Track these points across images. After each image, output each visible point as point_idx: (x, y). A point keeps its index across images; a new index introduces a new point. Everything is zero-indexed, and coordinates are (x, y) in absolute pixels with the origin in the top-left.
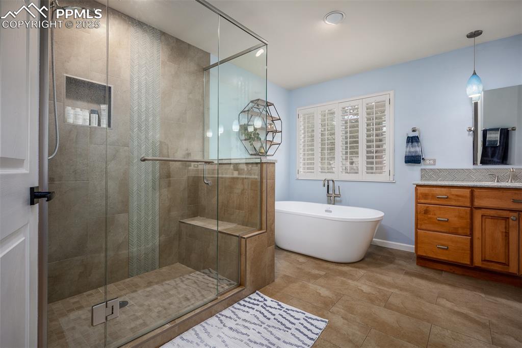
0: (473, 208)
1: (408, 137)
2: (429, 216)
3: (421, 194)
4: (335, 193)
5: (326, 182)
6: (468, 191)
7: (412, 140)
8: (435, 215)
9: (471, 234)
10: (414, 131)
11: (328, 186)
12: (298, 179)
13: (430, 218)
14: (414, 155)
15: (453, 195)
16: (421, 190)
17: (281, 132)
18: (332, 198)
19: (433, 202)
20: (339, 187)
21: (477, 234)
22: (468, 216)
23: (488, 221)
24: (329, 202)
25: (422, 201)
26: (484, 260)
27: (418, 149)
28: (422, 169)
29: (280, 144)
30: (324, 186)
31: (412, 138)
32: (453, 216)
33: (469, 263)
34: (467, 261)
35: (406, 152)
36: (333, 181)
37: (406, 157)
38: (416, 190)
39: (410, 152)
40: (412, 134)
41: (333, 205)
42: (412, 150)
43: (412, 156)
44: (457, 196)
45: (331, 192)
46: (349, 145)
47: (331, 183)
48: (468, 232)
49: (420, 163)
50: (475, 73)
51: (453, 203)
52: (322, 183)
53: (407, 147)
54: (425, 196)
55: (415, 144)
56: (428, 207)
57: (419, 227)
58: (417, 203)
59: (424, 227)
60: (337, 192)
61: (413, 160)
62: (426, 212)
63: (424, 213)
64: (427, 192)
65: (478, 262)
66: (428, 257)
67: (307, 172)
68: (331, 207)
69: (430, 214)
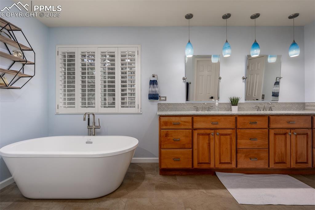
0: (193, 129)
1: (151, 81)
2: (169, 138)
3: (163, 122)
4: (96, 125)
5: (87, 116)
6: (190, 118)
7: (153, 83)
8: (172, 137)
9: (192, 148)
10: (154, 76)
11: (89, 119)
12: (58, 114)
13: (169, 140)
14: (154, 93)
15: (182, 121)
16: (163, 119)
17: (34, 64)
18: (93, 130)
19: (171, 127)
20: (99, 119)
21: (195, 147)
22: (191, 135)
23: (201, 137)
24: (90, 134)
25: (164, 127)
26: (199, 163)
27: (157, 89)
28: (158, 103)
29: (32, 77)
30: (85, 119)
31: (153, 81)
32: (182, 136)
33: (191, 167)
34: (190, 166)
35: (149, 91)
36: (93, 114)
37: (149, 95)
38: (160, 119)
39: (152, 91)
40: (153, 79)
41: (94, 137)
42: (153, 90)
43: (153, 94)
44: (185, 122)
45: (91, 124)
46: (107, 88)
47: (91, 116)
48: (191, 146)
49: (158, 99)
50: (189, 42)
51: (183, 127)
52: (82, 116)
53: (150, 87)
54: (166, 123)
55: (155, 85)
56: (167, 132)
57: (162, 147)
58: (161, 129)
59: (165, 147)
60: (97, 124)
61: (154, 97)
62: (167, 135)
63: (166, 136)
64: (167, 121)
65: (196, 166)
66: (168, 168)
67: (68, 107)
68: (92, 138)
69: (169, 136)
